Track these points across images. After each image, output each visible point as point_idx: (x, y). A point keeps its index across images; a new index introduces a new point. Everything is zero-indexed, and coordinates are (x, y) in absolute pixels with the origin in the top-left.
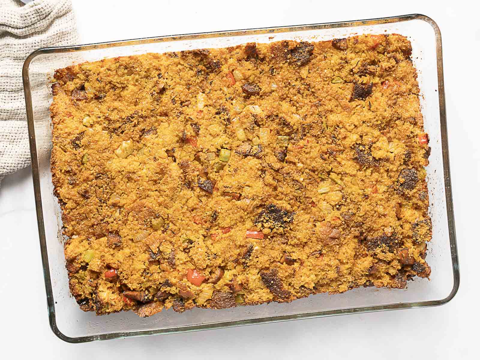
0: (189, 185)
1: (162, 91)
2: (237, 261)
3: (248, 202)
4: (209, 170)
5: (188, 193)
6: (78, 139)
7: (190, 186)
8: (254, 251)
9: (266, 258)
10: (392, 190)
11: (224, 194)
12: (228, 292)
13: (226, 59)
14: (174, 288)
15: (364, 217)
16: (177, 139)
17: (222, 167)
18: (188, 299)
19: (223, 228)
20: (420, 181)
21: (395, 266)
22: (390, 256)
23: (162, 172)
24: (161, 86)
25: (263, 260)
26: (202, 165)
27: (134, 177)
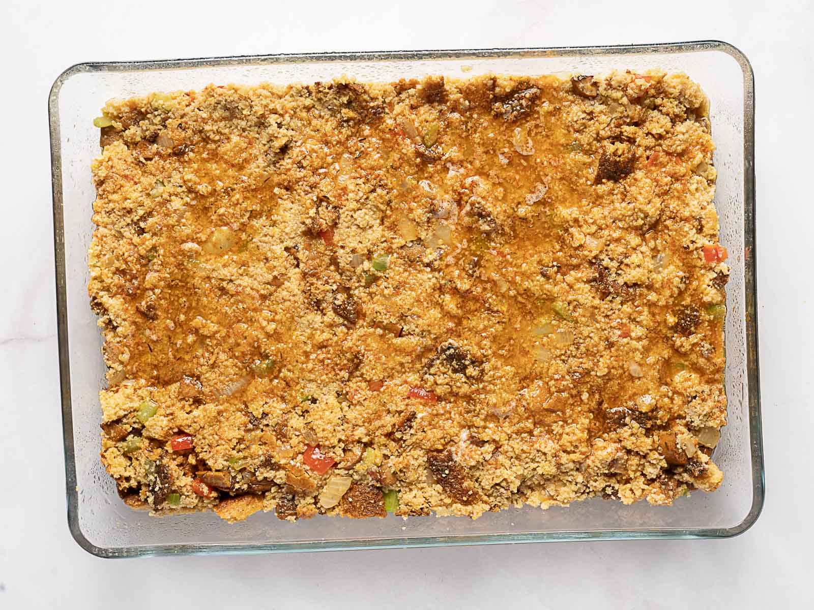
0: (317, 305)
1: (284, 149)
2: (389, 435)
3: (414, 340)
4: (353, 283)
5: (316, 318)
6: (143, 218)
7: (318, 307)
8: (418, 420)
9: (438, 433)
10: (656, 336)
11: (375, 324)
12: (373, 485)
13: (391, 105)
14: (282, 473)
15: (608, 378)
16: (303, 228)
17: (374, 279)
18: (304, 495)
19: (369, 382)
20: (706, 324)
21: (654, 462)
22: (646, 443)
23: (277, 282)
24: (282, 142)
25: (433, 436)
26: (341, 274)
27: (231, 288)
